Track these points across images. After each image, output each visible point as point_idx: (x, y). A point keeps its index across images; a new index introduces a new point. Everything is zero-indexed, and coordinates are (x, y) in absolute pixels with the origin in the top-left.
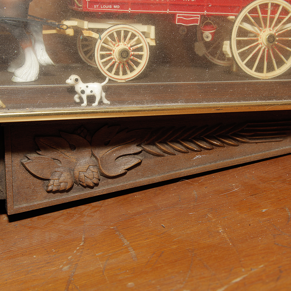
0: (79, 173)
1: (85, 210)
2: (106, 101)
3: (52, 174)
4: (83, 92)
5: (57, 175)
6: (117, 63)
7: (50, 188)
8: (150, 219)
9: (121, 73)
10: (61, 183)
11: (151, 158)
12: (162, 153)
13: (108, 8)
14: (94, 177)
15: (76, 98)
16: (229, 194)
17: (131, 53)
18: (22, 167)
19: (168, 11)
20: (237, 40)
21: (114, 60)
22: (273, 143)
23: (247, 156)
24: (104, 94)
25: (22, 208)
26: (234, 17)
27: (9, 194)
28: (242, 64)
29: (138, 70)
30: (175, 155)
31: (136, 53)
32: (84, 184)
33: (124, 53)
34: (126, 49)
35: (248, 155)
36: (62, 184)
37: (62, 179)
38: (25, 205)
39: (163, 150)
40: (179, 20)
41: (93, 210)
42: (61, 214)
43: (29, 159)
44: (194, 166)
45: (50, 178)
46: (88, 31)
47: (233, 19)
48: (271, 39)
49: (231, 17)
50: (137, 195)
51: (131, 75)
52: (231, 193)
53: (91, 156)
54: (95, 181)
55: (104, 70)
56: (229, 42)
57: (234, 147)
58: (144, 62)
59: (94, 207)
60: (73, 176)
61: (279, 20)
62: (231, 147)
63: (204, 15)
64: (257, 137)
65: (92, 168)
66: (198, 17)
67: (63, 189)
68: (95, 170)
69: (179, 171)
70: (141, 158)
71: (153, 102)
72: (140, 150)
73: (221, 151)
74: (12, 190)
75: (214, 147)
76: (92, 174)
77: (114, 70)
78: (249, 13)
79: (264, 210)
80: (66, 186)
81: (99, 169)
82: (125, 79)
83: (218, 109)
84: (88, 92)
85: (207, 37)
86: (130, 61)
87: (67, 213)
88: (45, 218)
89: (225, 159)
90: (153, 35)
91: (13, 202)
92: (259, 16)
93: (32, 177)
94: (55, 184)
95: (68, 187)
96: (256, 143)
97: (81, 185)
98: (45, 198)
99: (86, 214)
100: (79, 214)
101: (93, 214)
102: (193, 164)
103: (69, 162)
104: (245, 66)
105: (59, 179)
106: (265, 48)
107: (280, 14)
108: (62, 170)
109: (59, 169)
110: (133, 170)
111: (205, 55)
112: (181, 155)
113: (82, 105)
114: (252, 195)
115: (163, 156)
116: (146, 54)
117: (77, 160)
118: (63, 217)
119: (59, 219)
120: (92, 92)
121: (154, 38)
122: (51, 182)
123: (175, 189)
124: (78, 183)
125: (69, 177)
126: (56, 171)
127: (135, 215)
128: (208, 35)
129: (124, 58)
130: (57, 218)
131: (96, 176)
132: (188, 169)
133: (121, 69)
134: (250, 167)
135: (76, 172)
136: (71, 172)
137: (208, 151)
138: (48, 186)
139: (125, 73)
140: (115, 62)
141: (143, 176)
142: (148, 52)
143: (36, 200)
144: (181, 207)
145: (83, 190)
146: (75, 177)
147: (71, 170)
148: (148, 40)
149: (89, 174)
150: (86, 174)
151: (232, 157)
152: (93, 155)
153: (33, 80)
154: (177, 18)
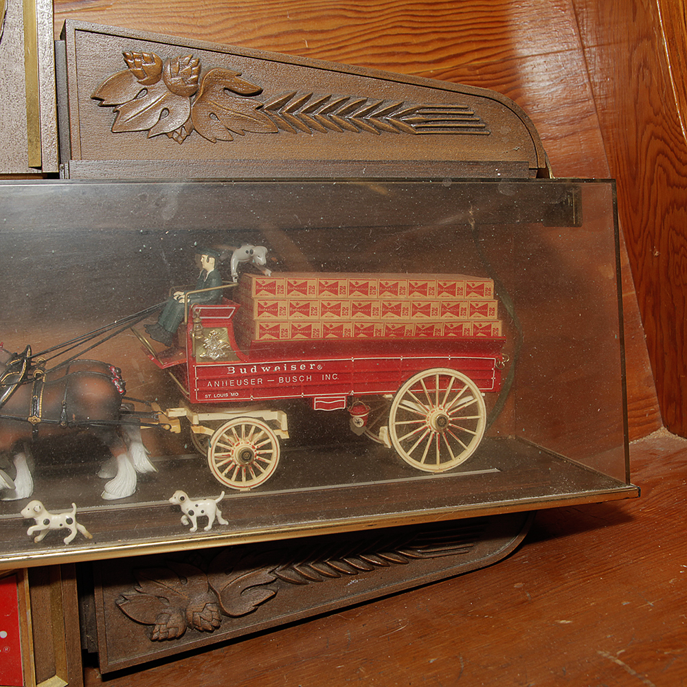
0: (193, 615)
1: (203, 662)
2: (223, 522)
3: (158, 617)
4: (191, 513)
5: (164, 618)
6: (238, 467)
7: (155, 636)
8: (285, 677)
9: (244, 478)
10: (169, 628)
11: (289, 588)
12: (303, 580)
13: (224, 397)
14: (213, 619)
15: (184, 520)
16: (392, 635)
17: (255, 453)
18: (117, 609)
19: (303, 395)
20: (396, 425)
21: (233, 463)
22: (456, 556)
23: (422, 577)
24: (219, 513)
25: (119, 664)
26: (391, 396)
27: (102, 646)
28: (406, 456)
29: (266, 474)
30: (322, 581)
31: (262, 452)
32: (201, 629)
33: (246, 455)
34: (248, 449)
35: (422, 575)
36: (171, 630)
37: (170, 623)
38: (122, 660)
39: (305, 576)
40: (319, 405)
41: (213, 662)
42: (171, 669)
43: (126, 599)
44: (349, 595)
45: (155, 623)
46: (199, 427)
47: (390, 398)
48: (441, 421)
49: (387, 396)
50: (273, 638)
51: (257, 481)
52: (394, 634)
53: (209, 591)
54: (215, 623)
55: (221, 477)
56: (386, 428)
57: (402, 566)
58: (273, 463)
59: (215, 657)
60: (186, 619)
61: (453, 395)
62: (398, 566)
63: (351, 396)
64: (434, 550)
65: (210, 607)
66: (343, 399)
67: (173, 636)
68: (215, 609)
69: (329, 603)
70: (275, 588)
71: (284, 520)
72: (274, 578)
73: (384, 571)
74: (105, 641)
75: (375, 567)
76: (210, 614)
77: (234, 476)
78: (411, 389)
79: (432, 661)
80: (176, 632)
81: (220, 607)
82: (249, 487)
83: (371, 524)
84: (198, 513)
85: (358, 423)
86: (255, 462)
87: (180, 667)
88: (151, 676)
89: (391, 582)
90: (284, 426)
91: (107, 657)
92: (424, 392)
93: (131, 623)
94: (161, 631)
95: (179, 633)
96: (433, 558)
97: (196, 629)
98: (150, 648)
99: (204, 669)
100: (195, 669)
101: (213, 669)
102: (347, 592)
103: (180, 600)
104: (411, 459)
105: (167, 623)
106: (435, 433)
107: (453, 387)
108: (170, 611)
109: (166, 611)
110: (265, 605)
111: (365, 433)
112: (330, 580)
113: (191, 529)
114: (421, 637)
115: (307, 584)
116: (276, 452)
117: (190, 596)
118: (174, 674)
119: (169, 676)
120: (203, 512)
121: (287, 429)
122: (157, 628)
123: (324, 628)
124: (191, 626)
125: (179, 620)
126: (162, 613)
127: (267, 670)
128: (358, 421)
129: (247, 460)
130: (165, 676)
131: (216, 617)
132: (341, 600)
133: (243, 473)
134: (425, 590)
135: (189, 613)
136: (182, 614)
137: (367, 573)
138: (152, 634)
139: (249, 478)
140: (236, 465)
141: (280, 612)
142: (279, 449)
143: (138, 652)
144: (327, 657)
145: (199, 635)
146: (187, 619)
147: (183, 611)
148: (277, 432)
149: (206, 614)
150: (203, 615)
151: (400, 579)
152: (210, 588)
153: (129, 495)
154: (315, 402)
